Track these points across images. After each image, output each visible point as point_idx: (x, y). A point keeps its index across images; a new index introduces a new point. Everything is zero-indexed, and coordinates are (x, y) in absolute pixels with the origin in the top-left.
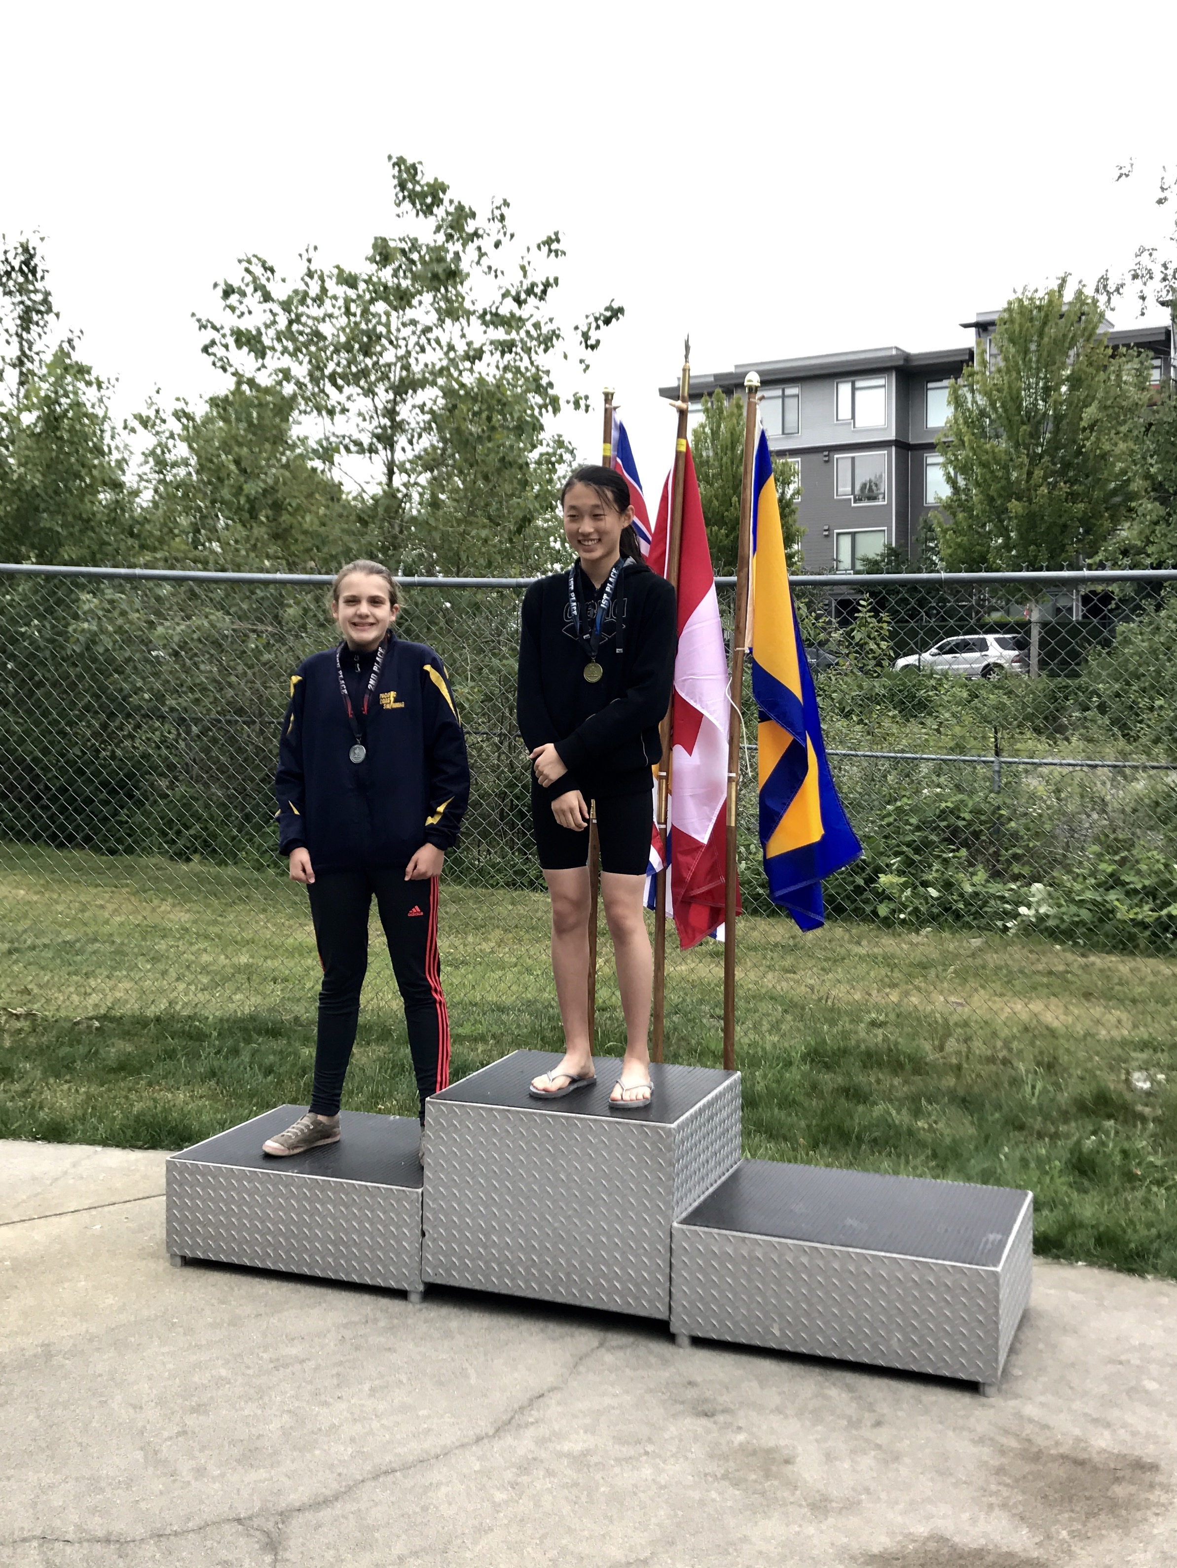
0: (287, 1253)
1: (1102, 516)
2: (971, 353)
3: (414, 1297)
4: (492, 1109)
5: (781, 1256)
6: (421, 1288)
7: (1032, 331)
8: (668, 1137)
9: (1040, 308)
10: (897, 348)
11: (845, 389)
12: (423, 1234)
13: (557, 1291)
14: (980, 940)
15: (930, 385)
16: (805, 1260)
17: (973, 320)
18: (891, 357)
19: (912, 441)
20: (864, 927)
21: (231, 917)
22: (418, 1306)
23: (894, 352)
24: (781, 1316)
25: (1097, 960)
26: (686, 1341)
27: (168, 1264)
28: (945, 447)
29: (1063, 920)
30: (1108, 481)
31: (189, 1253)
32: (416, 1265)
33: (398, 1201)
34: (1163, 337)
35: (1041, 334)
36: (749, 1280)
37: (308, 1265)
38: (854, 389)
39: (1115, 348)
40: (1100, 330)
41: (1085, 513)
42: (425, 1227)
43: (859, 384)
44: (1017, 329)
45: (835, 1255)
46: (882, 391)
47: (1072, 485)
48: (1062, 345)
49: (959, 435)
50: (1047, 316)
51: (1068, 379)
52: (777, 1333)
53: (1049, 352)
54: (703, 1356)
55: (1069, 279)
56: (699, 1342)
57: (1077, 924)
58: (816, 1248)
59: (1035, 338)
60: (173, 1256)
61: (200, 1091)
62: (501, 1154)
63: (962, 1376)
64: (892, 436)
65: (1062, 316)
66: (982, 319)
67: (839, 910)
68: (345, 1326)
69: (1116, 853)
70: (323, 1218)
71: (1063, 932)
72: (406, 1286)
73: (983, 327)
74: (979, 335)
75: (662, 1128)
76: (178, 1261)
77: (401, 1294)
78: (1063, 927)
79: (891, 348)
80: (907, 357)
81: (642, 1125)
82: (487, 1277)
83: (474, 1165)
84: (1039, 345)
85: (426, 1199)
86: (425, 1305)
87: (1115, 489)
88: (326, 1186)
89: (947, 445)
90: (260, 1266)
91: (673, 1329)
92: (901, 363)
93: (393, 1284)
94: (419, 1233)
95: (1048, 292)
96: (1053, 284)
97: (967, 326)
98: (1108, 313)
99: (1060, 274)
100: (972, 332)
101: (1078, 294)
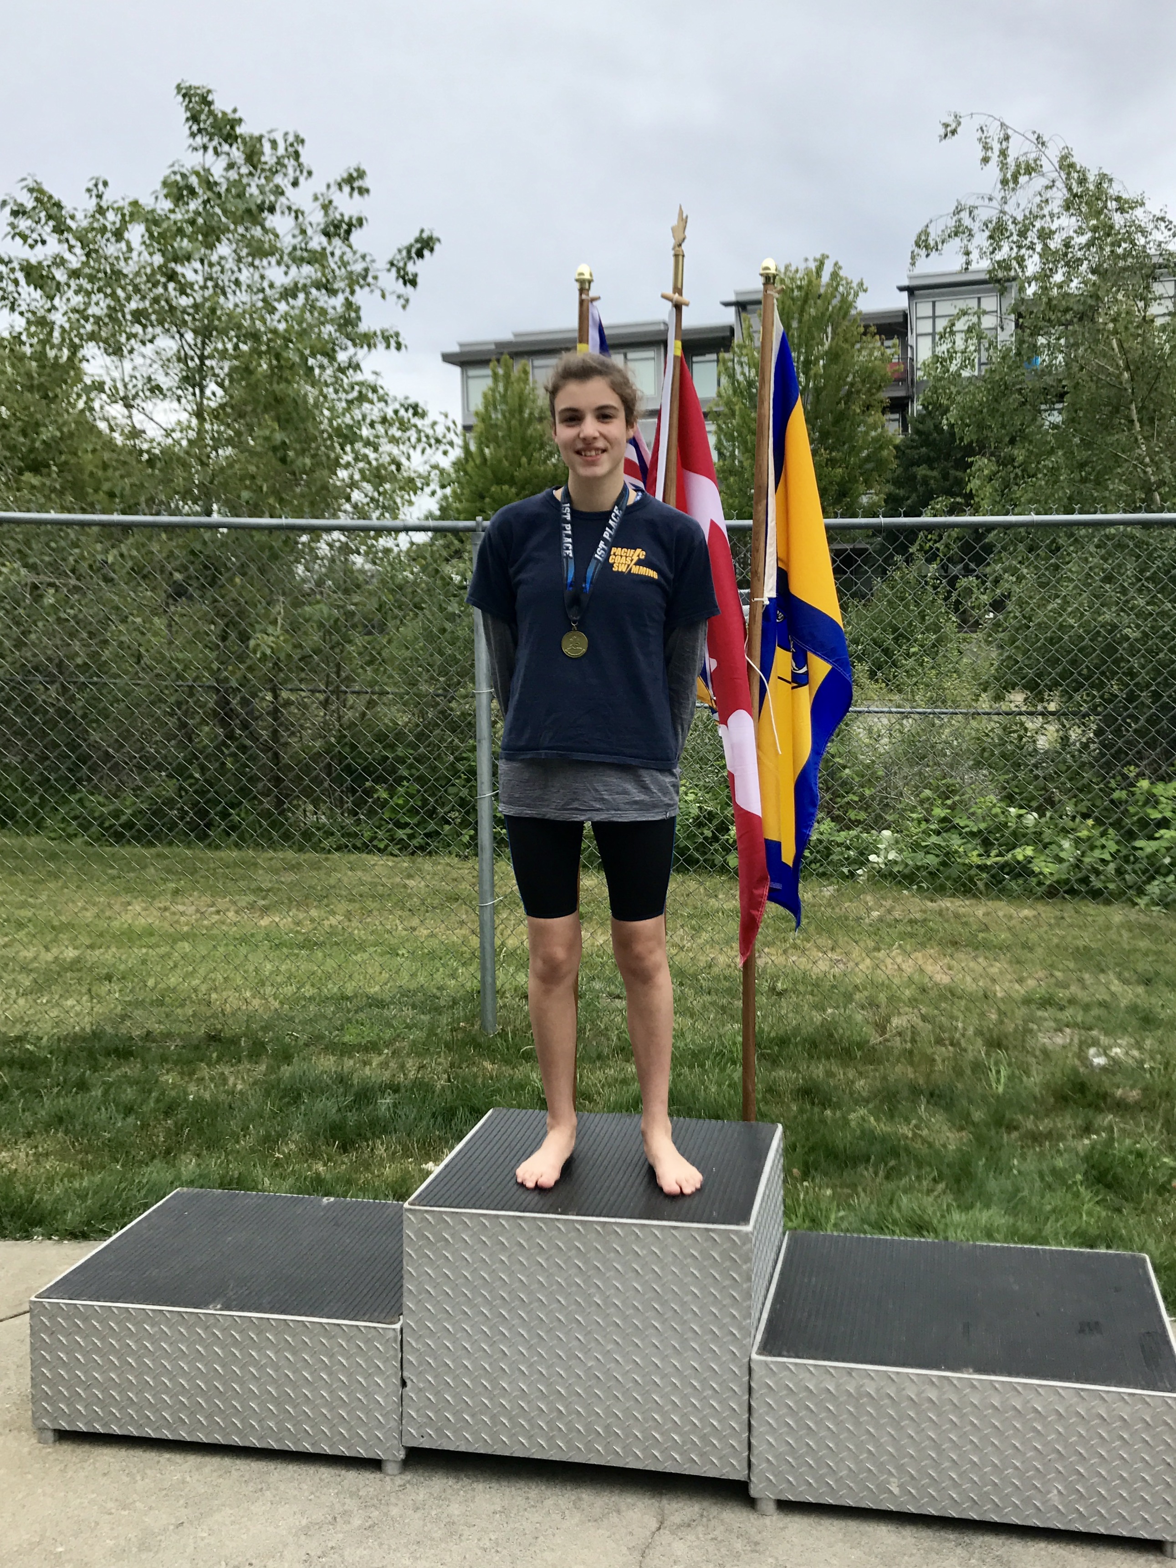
0: (210, 1417)
1: (857, 481)
2: (732, 330)
3: (391, 1468)
4: (497, 1216)
5: (900, 1390)
6: (402, 1455)
7: (794, 308)
8: (744, 1244)
9: (800, 288)
12: (404, 1384)
13: (590, 1448)
14: (831, 888)
15: (695, 359)
16: (933, 1395)
17: (732, 298)
18: (659, 332)
20: (719, 879)
21: (44, 898)
22: (399, 1480)
24: (901, 1468)
25: (946, 903)
26: (771, 1507)
27: (34, 1441)
28: (716, 416)
29: (907, 865)
30: (862, 449)
31: (65, 1425)
32: (393, 1424)
33: (367, 1341)
34: (901, 320)
35: (802, 311)
36: (857, 1423)
37: (239, 1432)
39: (866, 327)
40: (853, 312)
41: (843, 478)
42: (406, 1374)
43: (629, 357)
45: (973, 1387)
46: (651, 365)
47: (831, 451)
48: (819, 322)
49: (729, 404)
50: (807, 294)
51: (826, 353)
52: (896, 1491)
53: (809, 328)
54: (797, 1524)
55: (826, 262)
56: (785, 1506)
57: (918, 868)
58: (947, 1378)
59: (796, 315)
60: (42, 1429)
61: (46, 1145)
62: (511, 1274)
63: (1144, 1534)
65: (820, 296)
66: (742, 298)
67: (691, 861)
68: (306, 1531)
69: (948, 798)
70: (261, 1368)
71: (905, 877)
72: (382, 1455)
73: (742, 307)
74: (738, 314)
75: (736, 1232)
76: (50, 1435)
77: (375, 1464)
78: (907, 871)
79: (658, 323)
81: (707, 1230)
82: (494, 1435)
83: (474, 1289)
84: (800, 322)
85: (407, 1338)
86: (408, 1476)
87: (868, 455)
88: (261, 1327)
89: (718, 414)
90: (170, 1437)
91: (754, 1492)
93: (363, 1453)
94: (398, 1382)
95: (808, 273)
96: (813, 266)
97: (727, 304)
98: (861, 294)
99: (818, 256)
100: (732, 310)
101: (835, 275)
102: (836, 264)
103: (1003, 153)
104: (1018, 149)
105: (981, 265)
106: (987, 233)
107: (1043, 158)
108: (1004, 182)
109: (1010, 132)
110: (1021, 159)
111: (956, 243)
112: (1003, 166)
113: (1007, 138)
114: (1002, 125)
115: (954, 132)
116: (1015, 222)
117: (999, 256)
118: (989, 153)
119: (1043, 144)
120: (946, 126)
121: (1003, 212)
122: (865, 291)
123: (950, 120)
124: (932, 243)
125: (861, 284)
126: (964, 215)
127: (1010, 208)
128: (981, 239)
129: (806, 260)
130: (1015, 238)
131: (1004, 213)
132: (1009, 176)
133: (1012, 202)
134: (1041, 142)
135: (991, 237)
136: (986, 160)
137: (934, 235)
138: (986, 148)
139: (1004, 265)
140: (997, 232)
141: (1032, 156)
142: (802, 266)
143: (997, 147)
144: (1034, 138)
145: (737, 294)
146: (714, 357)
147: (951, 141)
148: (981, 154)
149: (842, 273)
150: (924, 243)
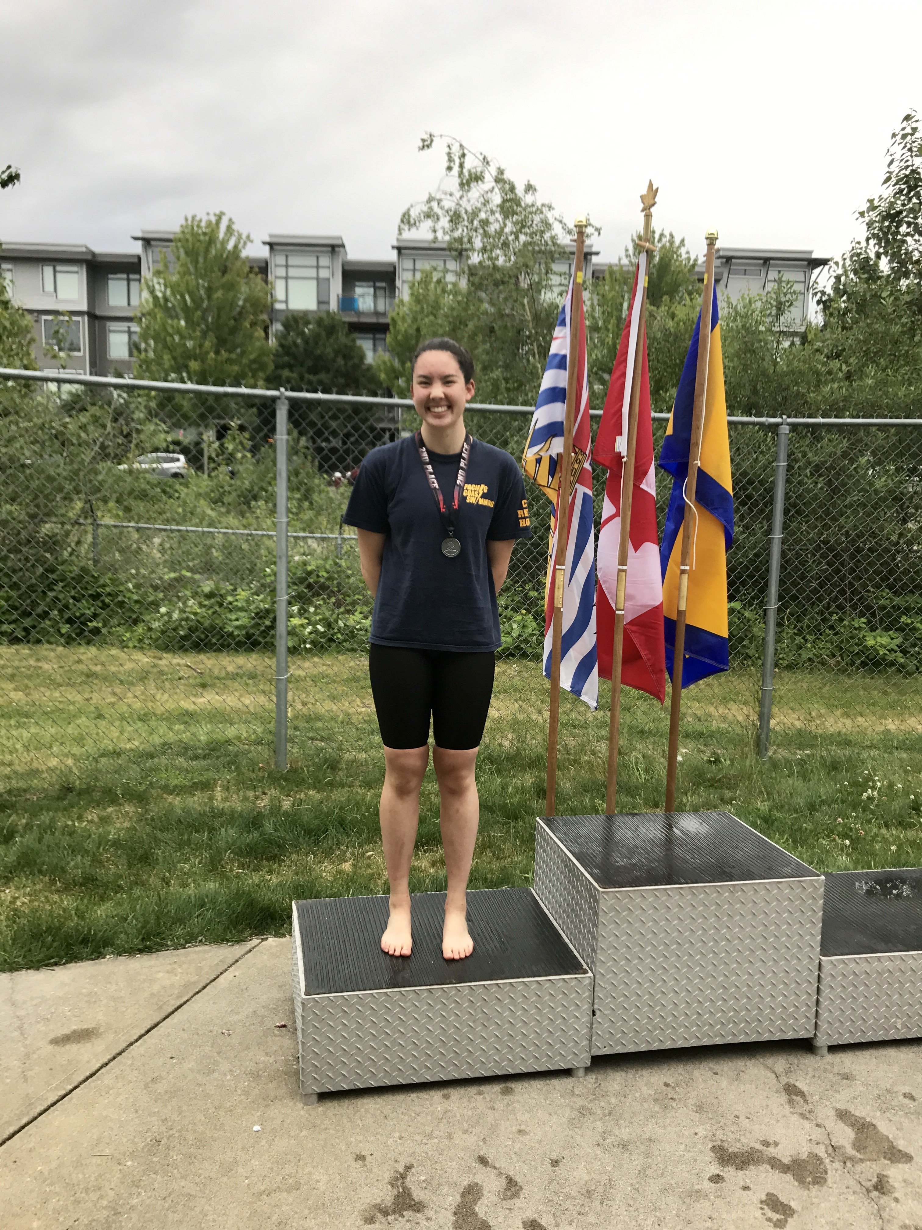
2: (139, 258)
6: (588, 1063)
7: (201, 249)
9: (205, 234)
10: (86, 247)
11: (48, 270)
12: (594, 1013)
15: (110, 276)
17: (140, 235)
18: (82, 253)
19: (98, 313)
22: (585, 1080)
23: (84, 249)
24: (903, 1013)
32: (585, 1042)
33: (570, 989)
38: (55, 272)
40: (242, 256)
42: (596, 1007)
43: (59, 268)
44: (191, 246)
46: (75, 276)
49: (149, 313)
50: (210, 239)
55: (223, 217)
59: (203, 255)
64: (84, 307)
65: (218, 242)
66: (147, 236)
73: (147, 242)
74: (144, 247)
76: (314, 1098)
79: (81, 246)
80: (94, 254)
85: (598, 981)
91: (816, 1044)
92: (89, 257)
94: (590, 1013)
95: (209, 223)
96: (213, 219)
97: (136, 239)
98: (249, 244)
99: (217, 212)
100: (140, 243)
101: (229, 229)
102: (230, 220)
103: (461, 166)
104: (471, 163)
105: (443, 238)
106: (448, 218)
107: (487, 172)
108: (462, 185)
109: (466, 151)
110: (473, 171)
111: (429, 223)
112: (461, 173)
113: (464, 155)
114: (461, 146)
115: (428, 147)
116: (466, 212)
117: (457, 234)
118: (452, 164)
119: (488, 163)
120: (424, 140)
121: (458, 204)
122: (252, 242)
123: (426, 137)
124: (412, 221)
125: (248, 237)
126: (434, 204)
127: (464, 203)
128: (444, 222)
129: (208, 214)
130: (466, 223)
131: (461, 206)
132: (464, 181)
133: (465, 199)
134: (486, 161)
135: (451, 221)
136: (449, 168)
137: (414, 213)
138: (450, 160)
139: (460, 240)
140: (455, 218)
141: (479, 170)
142: (205, 219)
143: (457, 161)
144: (481, 158)
145: (143, 232)
146: (125, 276)
147: (426, 151)
148: (446, 164)
149: (235, 227)
150: (406, 220)
